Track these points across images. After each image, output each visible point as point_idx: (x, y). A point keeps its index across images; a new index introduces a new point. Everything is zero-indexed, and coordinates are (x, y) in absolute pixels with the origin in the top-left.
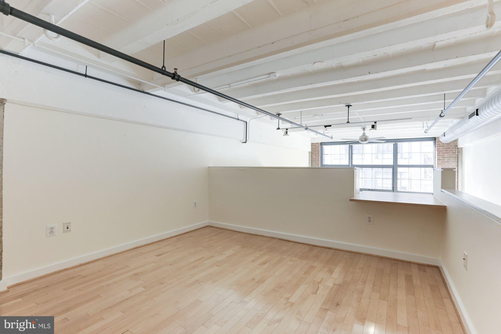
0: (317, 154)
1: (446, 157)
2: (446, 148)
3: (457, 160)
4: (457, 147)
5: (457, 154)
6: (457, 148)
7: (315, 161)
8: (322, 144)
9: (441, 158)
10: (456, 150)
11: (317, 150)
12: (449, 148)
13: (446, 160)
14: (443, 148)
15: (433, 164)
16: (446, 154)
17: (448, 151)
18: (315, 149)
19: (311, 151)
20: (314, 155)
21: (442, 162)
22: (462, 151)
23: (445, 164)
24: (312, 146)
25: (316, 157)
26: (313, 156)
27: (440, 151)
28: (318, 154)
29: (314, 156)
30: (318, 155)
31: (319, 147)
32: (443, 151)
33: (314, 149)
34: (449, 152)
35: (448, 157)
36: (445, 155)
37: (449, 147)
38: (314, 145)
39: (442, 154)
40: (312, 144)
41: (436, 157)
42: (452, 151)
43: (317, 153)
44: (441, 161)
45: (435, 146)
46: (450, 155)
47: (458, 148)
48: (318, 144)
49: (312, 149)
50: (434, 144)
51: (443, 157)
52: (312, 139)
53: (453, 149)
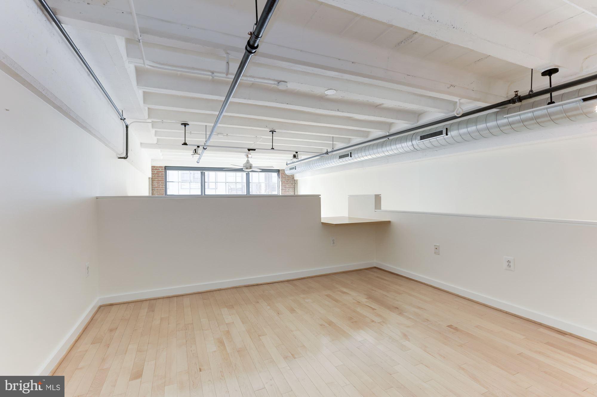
0: (160, 181)
1: (287, 187)
2: (287, 180)
5: (293, 184)
7: (157, 190)
8: (166, 168)
10: (293, 182)
11: (160, 175)
12: (289, 180)
13: (287, 190)
14: (285, 180)
17: (288, 182)
18: (157, 174)
19: (151, 176)
22: (297, 181)
24: (152, 169)
25: (160, 185)
26: (154, 184)
27: (284, 182)
28: (162, 181)
29: (156, 184)
30: (162, 183)
31: (163, 172)
33: (155, 174)
34: (288, 183)
35: (289, 187)
36: (286, 186)
38: (157, 169)
40: (152, 167)
41: (280, 187)
43: (160, 179)
44: (284, 191)
45: (279, 177)
47: (294, 180)
48: (162, 168)
49: (152, 174)
50: (279, 175)
51: (285, 188)
52: (153, 160)
53: (292, 180)
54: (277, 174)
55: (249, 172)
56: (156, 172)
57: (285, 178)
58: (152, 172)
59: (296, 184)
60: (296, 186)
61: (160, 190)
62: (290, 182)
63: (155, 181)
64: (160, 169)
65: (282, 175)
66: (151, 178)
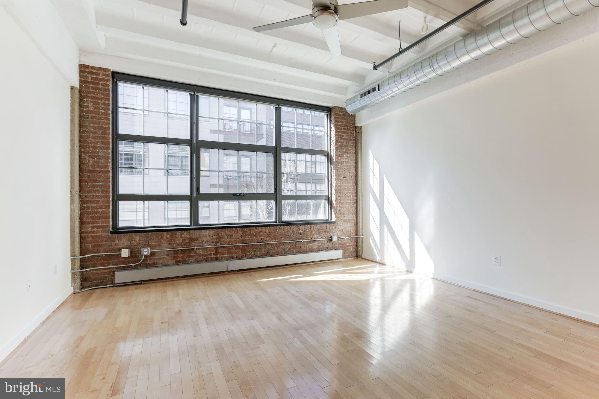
0: (101, 99)
1: (344, 139)
2: (345, 126)
3: (355, 145)
5: (355, 136)
7: (93, 117)
10: (354, 130)
11: (100, 87)
12: (347, 126)
13: (344, 144)
14: (342, 125)
15: (327, 150)
16: (344, 135)
17: (345, 129)
18: (93, 83)
19: (77, 85)
20: (90, 100)
21: (340, 146)
22: (361, 131)
23: (343, 149)
24: (81, 72)
26: (85, 104)
27: (339, 129)
28: (106, 101)
29: (90, 105)
30: (104, 104)
31: (107, 80)
32: (341, 129)
33: (89, 82)
34: (346, 131)
35: (347, 139)
37: (347, 124)
38: (92, 73)
39: (339, 134)
40: (82, 66)
42: (350, 130)
43: (99, 96)
44: (340, 144)
45: (330, 121)
46: (348, 136)
47: (356, 127)
48: (105, 73)
49: (81, 81)
50: (329, 116)
51: (341, 139)
52: (82, 51)
53: (351, 127)
54: (327, 115)
55: (280, 106)
56: (90, 78)
57: (341, 122)
58: (80, 76)
59: (358, 134)
60: (359, 137)
61: (100, 119)
62: (348, 130)
63: (88, 97)
64: (101, 74)
65: (338, 116)
66: (78, 89)
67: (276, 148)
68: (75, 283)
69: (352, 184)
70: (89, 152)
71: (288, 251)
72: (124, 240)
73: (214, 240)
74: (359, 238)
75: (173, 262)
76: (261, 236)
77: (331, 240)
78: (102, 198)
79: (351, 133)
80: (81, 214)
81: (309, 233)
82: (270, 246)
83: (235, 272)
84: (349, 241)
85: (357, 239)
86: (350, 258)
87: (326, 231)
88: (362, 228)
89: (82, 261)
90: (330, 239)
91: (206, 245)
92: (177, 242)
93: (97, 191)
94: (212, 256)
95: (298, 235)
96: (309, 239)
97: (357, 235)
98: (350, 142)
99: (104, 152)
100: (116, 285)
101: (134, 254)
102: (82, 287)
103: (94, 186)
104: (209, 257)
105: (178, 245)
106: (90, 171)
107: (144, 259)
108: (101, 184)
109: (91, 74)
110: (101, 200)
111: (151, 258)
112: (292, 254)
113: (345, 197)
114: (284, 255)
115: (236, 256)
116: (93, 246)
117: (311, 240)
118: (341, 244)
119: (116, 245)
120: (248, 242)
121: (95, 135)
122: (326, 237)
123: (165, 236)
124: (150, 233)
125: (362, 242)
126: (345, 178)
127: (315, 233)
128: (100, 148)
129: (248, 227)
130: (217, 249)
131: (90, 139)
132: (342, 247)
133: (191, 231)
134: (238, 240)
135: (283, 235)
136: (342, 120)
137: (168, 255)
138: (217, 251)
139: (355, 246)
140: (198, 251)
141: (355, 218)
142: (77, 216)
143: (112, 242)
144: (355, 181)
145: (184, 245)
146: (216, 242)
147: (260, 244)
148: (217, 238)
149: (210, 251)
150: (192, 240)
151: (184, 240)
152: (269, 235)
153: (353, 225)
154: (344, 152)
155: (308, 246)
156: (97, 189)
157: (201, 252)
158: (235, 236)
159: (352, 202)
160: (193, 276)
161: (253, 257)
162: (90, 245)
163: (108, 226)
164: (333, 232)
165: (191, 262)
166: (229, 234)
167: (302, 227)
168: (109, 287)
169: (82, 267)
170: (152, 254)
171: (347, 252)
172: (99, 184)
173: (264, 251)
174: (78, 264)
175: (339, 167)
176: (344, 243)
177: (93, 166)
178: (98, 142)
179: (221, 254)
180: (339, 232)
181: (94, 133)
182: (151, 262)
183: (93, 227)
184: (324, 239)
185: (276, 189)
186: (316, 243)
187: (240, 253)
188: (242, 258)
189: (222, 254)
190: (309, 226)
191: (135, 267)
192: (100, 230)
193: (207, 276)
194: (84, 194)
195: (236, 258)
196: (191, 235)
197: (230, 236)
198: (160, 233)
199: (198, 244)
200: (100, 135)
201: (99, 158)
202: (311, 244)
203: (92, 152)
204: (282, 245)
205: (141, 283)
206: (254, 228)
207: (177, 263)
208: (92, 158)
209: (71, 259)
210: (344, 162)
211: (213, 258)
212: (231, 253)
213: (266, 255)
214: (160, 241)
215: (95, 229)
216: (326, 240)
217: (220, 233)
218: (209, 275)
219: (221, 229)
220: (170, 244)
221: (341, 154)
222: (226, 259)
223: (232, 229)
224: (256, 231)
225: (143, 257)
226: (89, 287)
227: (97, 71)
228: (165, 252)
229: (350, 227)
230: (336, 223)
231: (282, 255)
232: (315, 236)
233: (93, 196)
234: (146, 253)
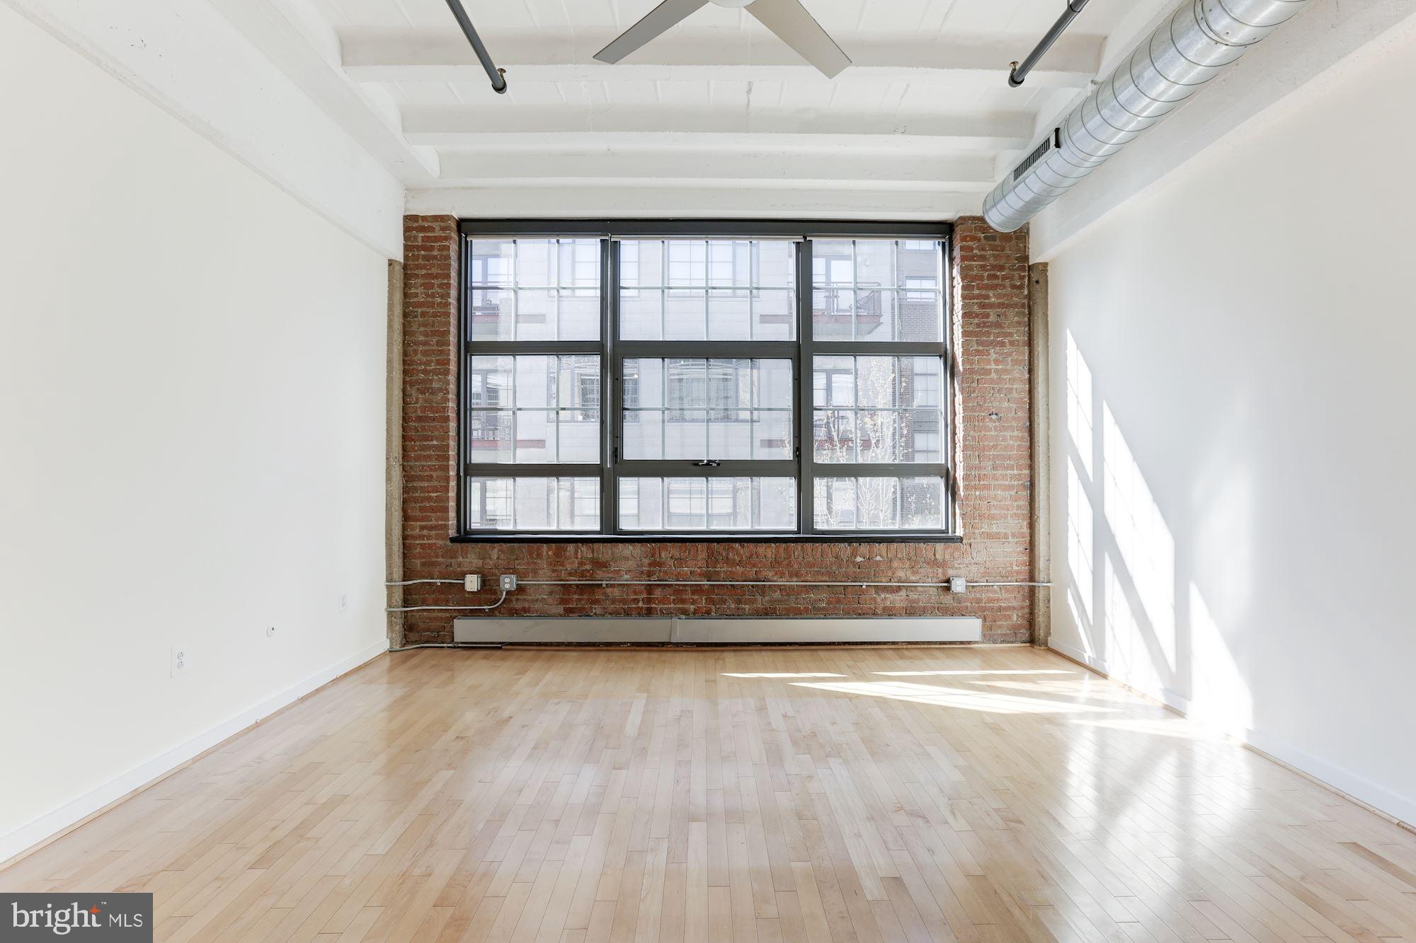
0: (436, 277)
1: (992, 306)
2: (994, 267)
3: (1026, 319)
4: (1026, 265)
5: (1026, 292)
6: (1027, 269)
7: (423, 314)
8: (463, 224)
9: (976, 309)
10: (1024, 277)
11: (435, 253)
12: (1001, 268)
13: (992, 318)
14: (983, 267)
15: (941, 340)
16: (991, 293)
17: (996, 277)
18: (424, 248)
19: (399, 257)
20: (420, 281)
21: (978, 325)
22: (1047, 276)
23: (988, 334)
24: (407, 229)
25: (433, 296)
26: (413, 291)
27: (974, 278)
28: (444, 279)
29: (420, 290)
30: (441, 286)
32: (981, 278)
33: (418, 248)
34: (999, 282)
35: (1001, 305)
36: (987, 297)
37: (1002, 262)
38: (422, 229)
39: (978, 292)
40: (407, 218)
42: (1012, 278)
43: (434, 271)
44: (976, 321)
45: (951, 260)
46: (1004, 295)
47: (1029, 267)
48: (442, 224)
49: (407, 248)
50: (948, 249)
51: (982, 306)
52: (411, 191)
53: (1016, 270)
54: (944, 244)
55: (808, 239)
56: (420, 239)
57: (983, 258)
58: (406, 238)
59: (1037, 287)
60: (1038, 296)
61: (435, 315)
62: (1004, 278)
63: (417, 276)
64: (437, 229)
65: (970, 243)
66: (400, 263)
67: (799, 346)
68: (392, 632)
69: (1016, 433)
70: (417, 382)
71: (823, 609)
72: (471, 556)
73: (644, 568)
74: (1037, 589)
75: (560, 609)
76: (754, 567)
77: (948, 589)
78: (436, 470)
79: (1014, 287)
80: (404, 502)
81: (882, 567)
82: (776, 591)
83: (690, 648)
84: (1005, 595)
85: (1032, 591)
86: (1008, 642)
87: (935, 563)
88: (1049, 560)
89: (407, 591)
90: (946, 584)
91: (626, 578)
92: (569, 567)
93: (429, 457)
94: (640, 604)
95: (851, 569)
96: (884, 580)
97: (1032, 578)
98: (1011, 313)
99: (440, 380)
100: (459, 645)
101: (489, 585)
102: (406, 641)
103: (424, 448)
104: (634, 606)
105: (570, 574)
106: (419, 419)
107: (505, 599)
108: (435, 443)
109: (421, 232)
110: (434, 474)
111: (519, 597)
112: (834, 616)
113: (995, 468)
114: (812, 619)
115: (695, 609)
116: (423, 564)
117: (889, 584)
118: (979, 601)
119: (459, 565)
120: (721, 579)
121: (427, 348)
122: (934, 580)
123: (545, 553)
124: (516, 545)
125: (1049, 601)
126: (994, 417)
127: (901, 565)
128: (434, 372)
129: (723, 542)
130: (650, 589)
131: (419, 356)
132: (983, 609)
133: (596, 546)
134: (699, 570)
135: (812, 565)
136: (983, 253)
137: (551, 593)
138: (650, 593)
139: (1027, 610)
140: (609, 590)
141: (1026, 530)
142: (397, 504)
143: (452, 558)
144: (1028, 424)
145: (582, 575)
146: (649, 574)
147: (753, 586)
148: (650, 564)
149: (635, 593)
150: (599, 564)
151: (581, 564)
152: (775, 563)
153: (1021, 549)
154: (991, 344)
155: (879, 600)
156: (428, 453)
157: (616, 592)
158: (691, 563)
159: (1016, 483)
160: (599, 646)
161: (733, 615)
162: (418, 562)
163: (446, 527)
164: (956, 566)
165: (595, 614)
166: (677, 555)
167: (864, 548)
168: (448, 647)
169: (406, 602)
170: (521, 589)
171: (1000, 627)
172: (431, 443)
173: (761, 602)
174: (398, 596)
175: (975, 385)
176: (991, 600)
177: (424, 409)
178: (431, 361)
179: (659, 602)
180: (974, 568)
181: (426, 343)
182: (518, 606)
183: (422, 528)
184: (927, 582)
185: (798, 450)
186: (903, 593)
187: (703, 603)
188: (706, 614)
189: (662, 601)
190: (883, 546)
191: (491, 614)
192: (433, 533)
193: (629, 648)
194: (410, 463)
195: (694, 614)
196: (595, 554)
197: (680, 561)
198: (535, 545)
199: (610, 575)
200: (435, 348)
201: (432, 393)
202: (887, 596)
203: (423, 381)
204: (807, 592)
205: (500, 648)
206: (737, 545)
207: (569, 612)
208: (422, 393)
209: (387, 586)
210: (990, 369)
211: (641, 608)
212: (683, 601)
213: (767, 614)
214: (535, 563)
215: (425, 532)
216: (933, 587)
217: (657, 552)
218: (632, 648)
219: (659, 544)
220: (554, 571)
221: (981, 348)
222: (669, 614)
223: (684, 544)
224: (742, 552)
225: (505, 593)
226: (416, 642)
227: (430, 224)
228: (545, 587)
229: (1010, 555)
230: (964, 541)
231: (809, 616)
232: (901, 574)
233: (423, 466)
234: (507, 586)
